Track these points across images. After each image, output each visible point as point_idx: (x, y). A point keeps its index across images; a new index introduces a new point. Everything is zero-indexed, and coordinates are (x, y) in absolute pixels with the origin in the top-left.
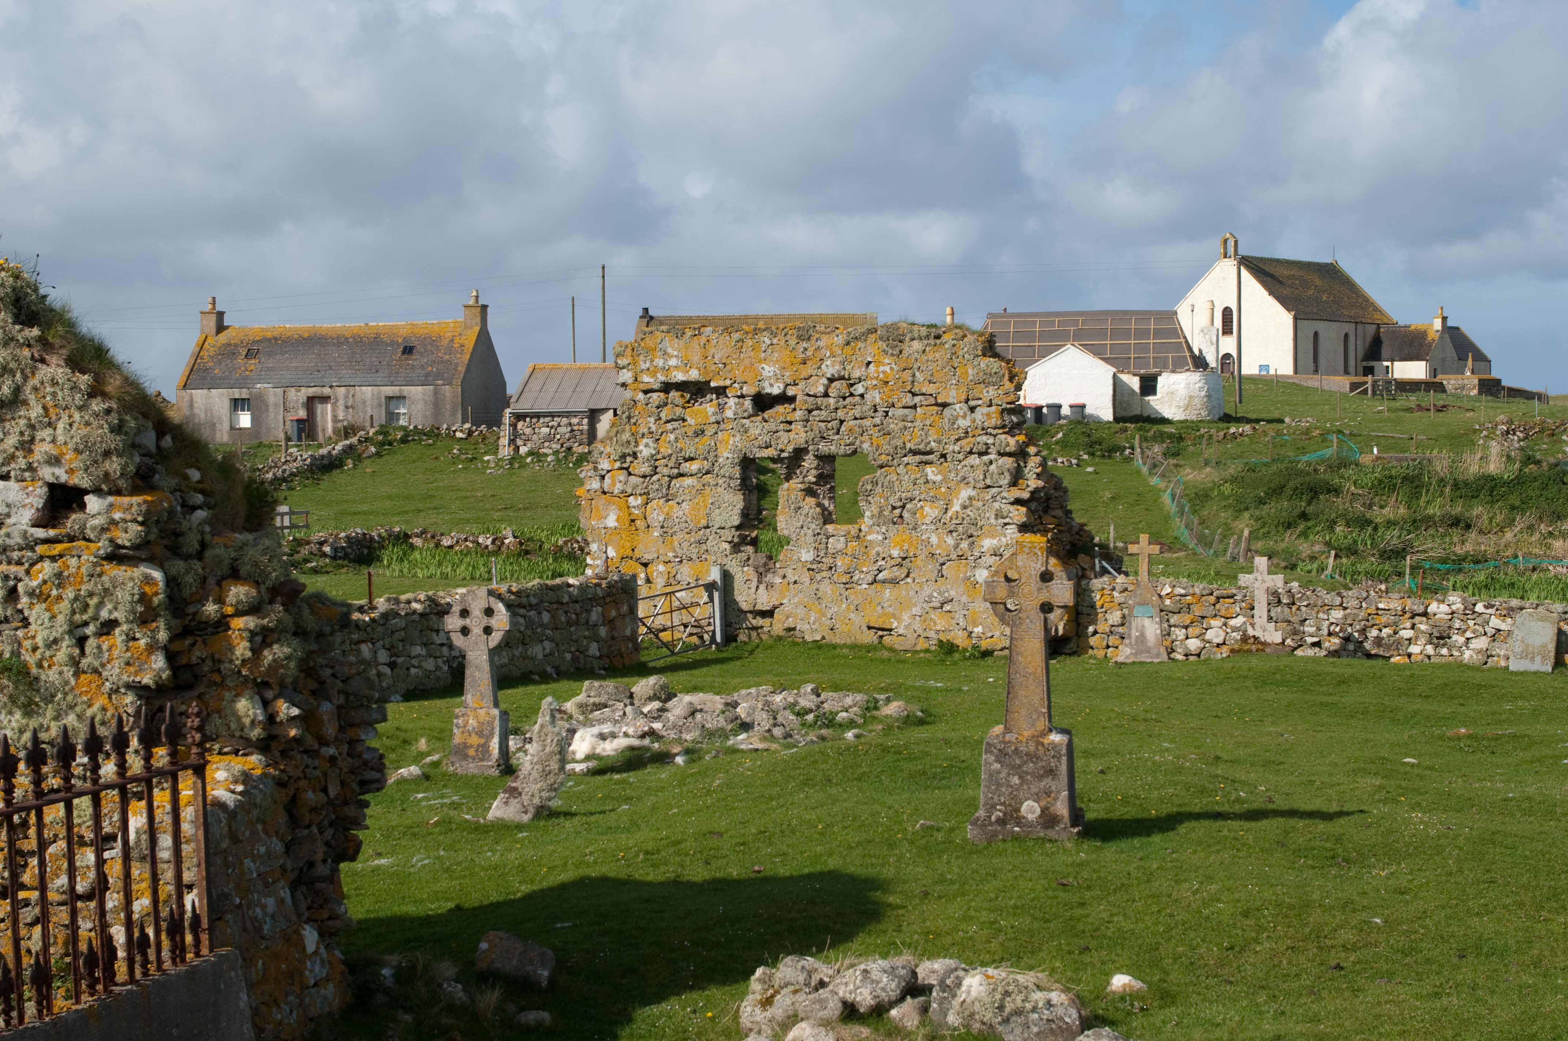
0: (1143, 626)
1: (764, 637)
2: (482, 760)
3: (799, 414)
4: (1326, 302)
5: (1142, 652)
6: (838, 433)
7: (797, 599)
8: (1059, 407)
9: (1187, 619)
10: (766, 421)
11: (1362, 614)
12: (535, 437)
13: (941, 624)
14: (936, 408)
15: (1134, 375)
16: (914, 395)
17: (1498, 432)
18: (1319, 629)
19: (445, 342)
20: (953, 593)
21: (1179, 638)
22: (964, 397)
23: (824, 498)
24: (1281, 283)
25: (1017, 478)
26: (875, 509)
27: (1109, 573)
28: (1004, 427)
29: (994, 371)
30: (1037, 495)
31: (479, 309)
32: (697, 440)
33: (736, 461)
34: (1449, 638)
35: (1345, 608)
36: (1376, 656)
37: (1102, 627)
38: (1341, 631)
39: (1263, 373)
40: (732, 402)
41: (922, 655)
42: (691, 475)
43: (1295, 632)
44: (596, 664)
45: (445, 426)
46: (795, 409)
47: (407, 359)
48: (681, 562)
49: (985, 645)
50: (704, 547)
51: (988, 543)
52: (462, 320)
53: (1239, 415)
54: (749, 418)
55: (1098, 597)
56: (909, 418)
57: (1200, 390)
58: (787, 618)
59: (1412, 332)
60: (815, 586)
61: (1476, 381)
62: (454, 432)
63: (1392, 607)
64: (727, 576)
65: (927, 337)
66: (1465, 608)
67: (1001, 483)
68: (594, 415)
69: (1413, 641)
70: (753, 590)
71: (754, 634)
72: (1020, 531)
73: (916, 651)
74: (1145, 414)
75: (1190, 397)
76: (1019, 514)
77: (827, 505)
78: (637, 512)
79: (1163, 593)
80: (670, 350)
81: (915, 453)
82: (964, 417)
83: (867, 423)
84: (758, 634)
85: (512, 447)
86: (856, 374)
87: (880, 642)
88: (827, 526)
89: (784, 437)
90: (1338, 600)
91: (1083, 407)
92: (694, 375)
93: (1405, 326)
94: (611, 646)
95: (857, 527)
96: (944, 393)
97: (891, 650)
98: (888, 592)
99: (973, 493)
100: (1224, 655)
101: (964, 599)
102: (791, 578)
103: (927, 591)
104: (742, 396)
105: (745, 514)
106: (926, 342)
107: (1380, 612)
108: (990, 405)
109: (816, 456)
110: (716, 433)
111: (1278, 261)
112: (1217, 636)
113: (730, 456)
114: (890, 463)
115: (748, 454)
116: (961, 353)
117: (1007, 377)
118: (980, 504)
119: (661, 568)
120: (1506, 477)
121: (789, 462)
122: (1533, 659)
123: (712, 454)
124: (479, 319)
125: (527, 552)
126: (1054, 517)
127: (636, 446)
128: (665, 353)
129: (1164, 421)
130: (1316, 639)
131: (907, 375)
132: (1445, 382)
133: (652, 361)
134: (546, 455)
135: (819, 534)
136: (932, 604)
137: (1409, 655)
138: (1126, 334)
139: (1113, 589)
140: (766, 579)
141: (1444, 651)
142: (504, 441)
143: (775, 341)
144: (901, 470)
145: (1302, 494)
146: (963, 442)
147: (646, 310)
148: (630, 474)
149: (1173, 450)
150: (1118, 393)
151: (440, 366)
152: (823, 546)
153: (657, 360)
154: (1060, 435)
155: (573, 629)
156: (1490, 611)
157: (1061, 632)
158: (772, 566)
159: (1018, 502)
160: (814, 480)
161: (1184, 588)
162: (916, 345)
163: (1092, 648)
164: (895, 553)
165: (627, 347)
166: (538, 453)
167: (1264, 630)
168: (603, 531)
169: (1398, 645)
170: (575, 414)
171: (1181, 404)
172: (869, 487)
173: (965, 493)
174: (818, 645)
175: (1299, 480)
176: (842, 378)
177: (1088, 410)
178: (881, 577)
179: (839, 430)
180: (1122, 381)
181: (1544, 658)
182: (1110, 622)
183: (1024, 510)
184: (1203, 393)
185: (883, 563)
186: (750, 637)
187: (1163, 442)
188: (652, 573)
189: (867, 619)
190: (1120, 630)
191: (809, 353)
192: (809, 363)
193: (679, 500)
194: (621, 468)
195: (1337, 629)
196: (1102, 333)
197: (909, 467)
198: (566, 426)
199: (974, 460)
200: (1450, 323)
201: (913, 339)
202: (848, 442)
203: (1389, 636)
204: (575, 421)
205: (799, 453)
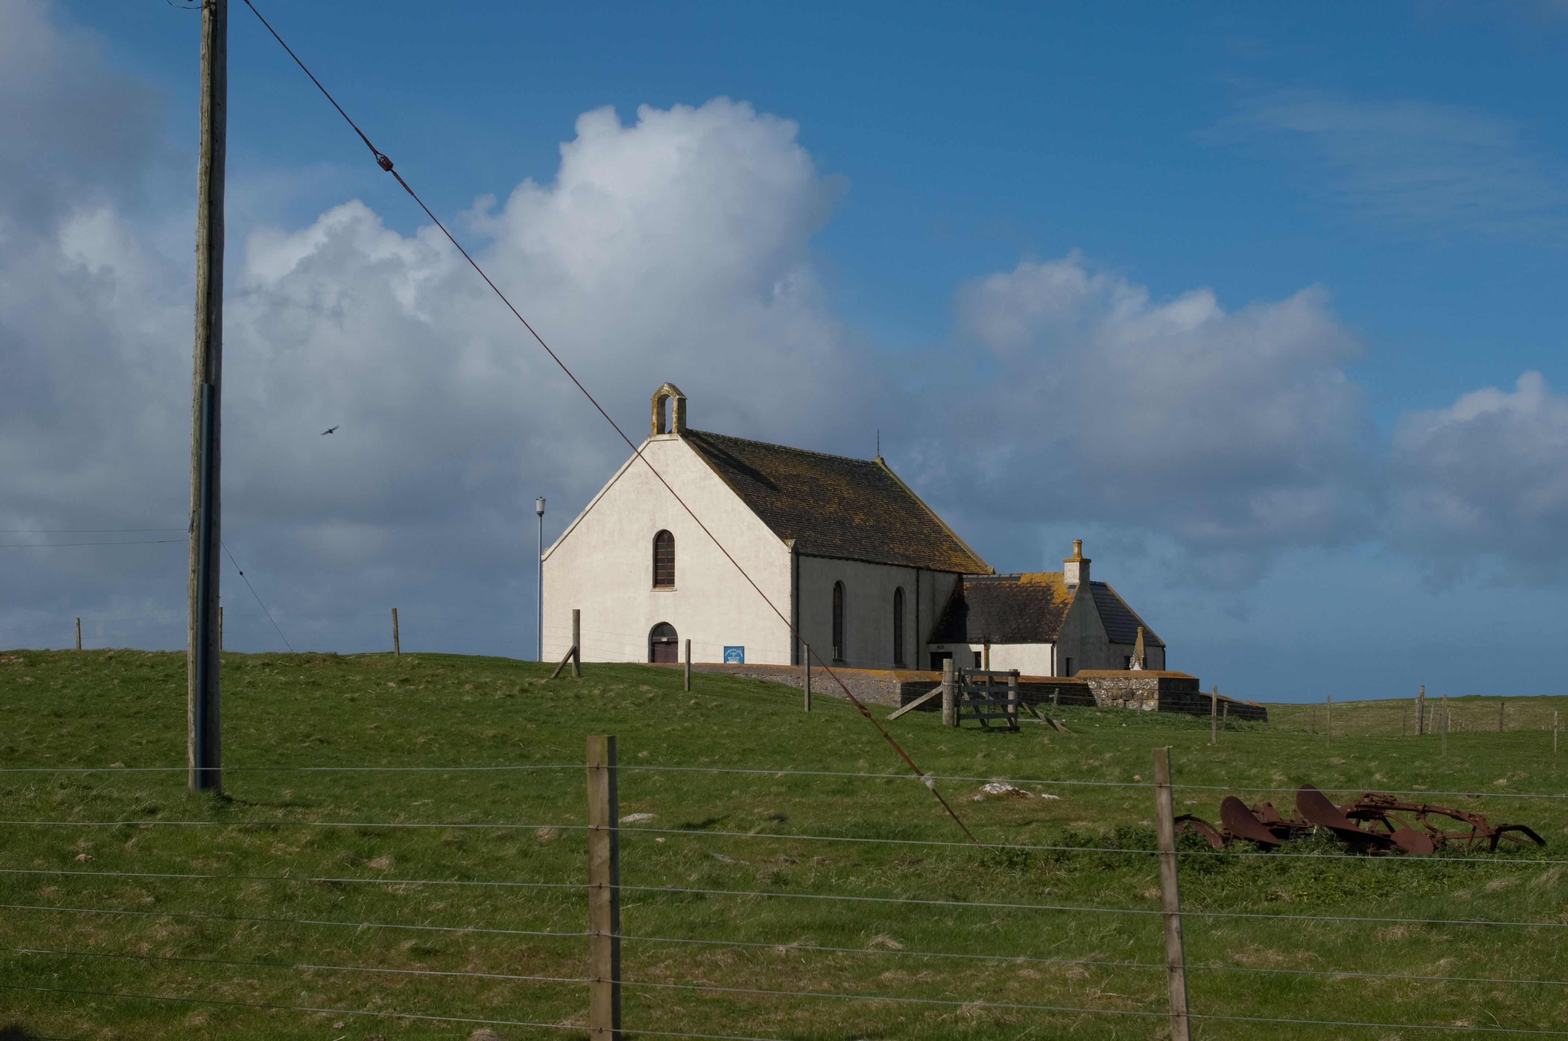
4: (860, 527)
24: (774, 488)
39: (732, 662)
59: (1023, 589)
61: (1153, 683)
93: (1011, 578)
111: (769, 449)
132: (1092, 685)
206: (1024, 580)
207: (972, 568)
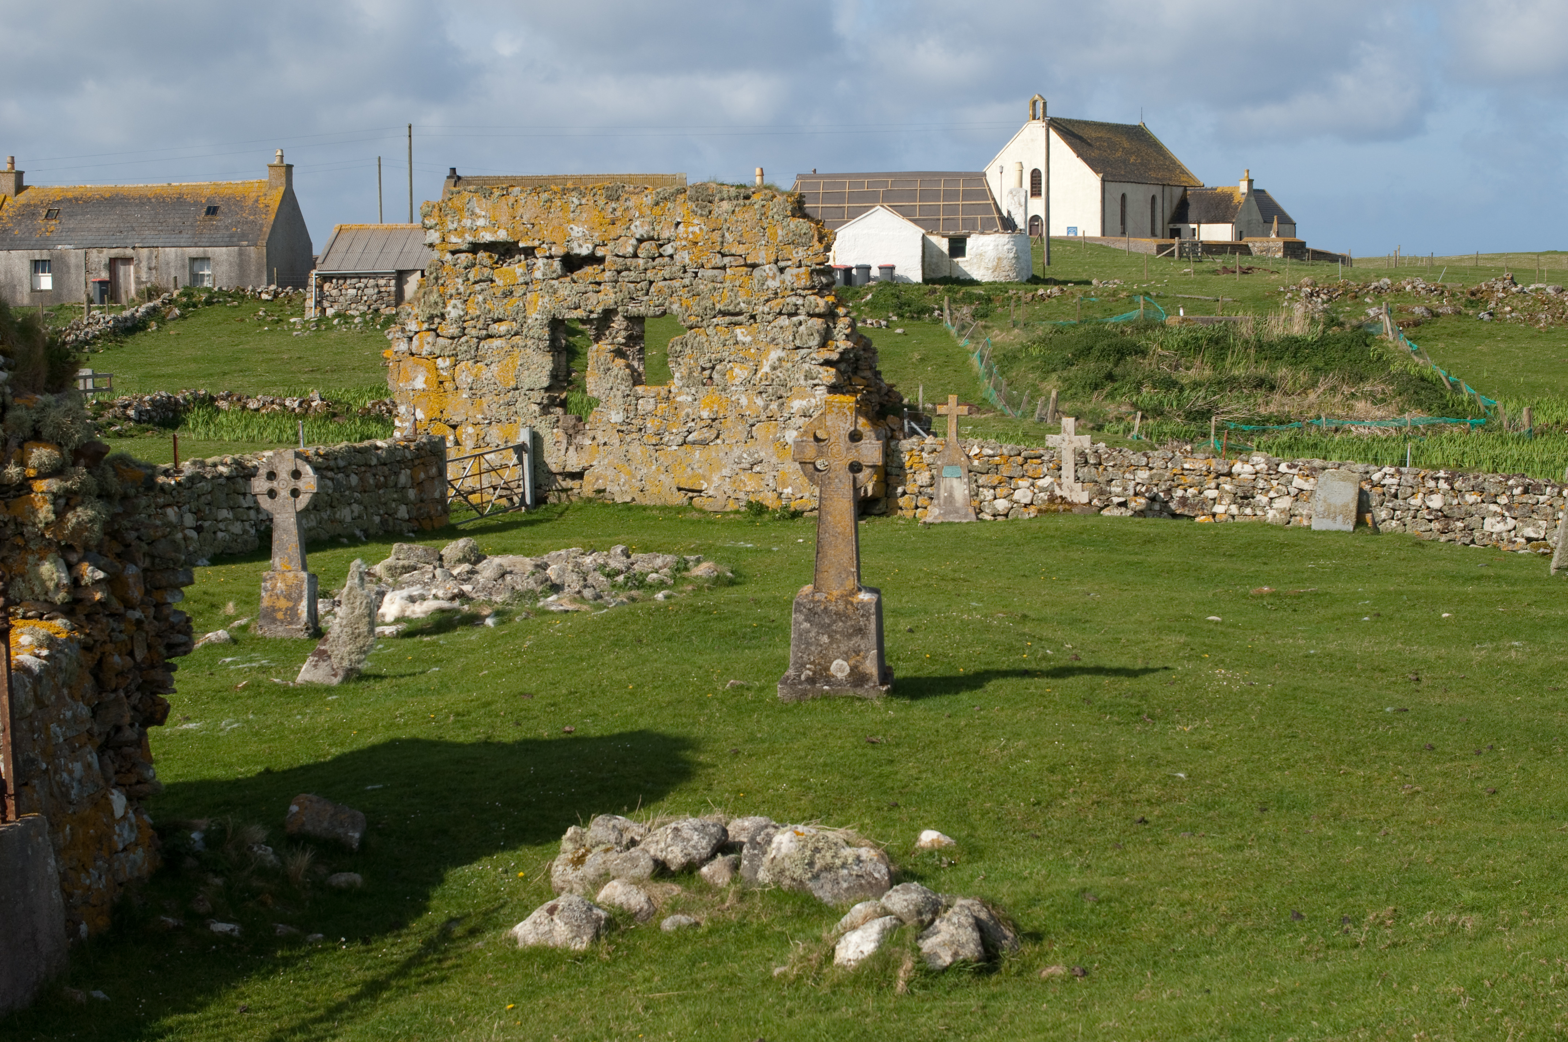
0: (952, 487)
1: (574, 499)
2: (290, 623)
3: (608, 275)
4: (1133, 164)
5: (950, 513)
6: (647, 294)
7: (606, 461)
8: (869, 268)
9: (995, 479)
10: (575, 282)
11: (1168, 474)
12: (342, 299)
13: (751, 485)
14: (745, 269)
15: (943, 236)
16: (724, 255)
17: (1302, 295)
18: (1125, 489)
19: (250, 203)
20: (762, 454)
21: (988, 499)
22: (773, 258)
23: (633, 359)
24: (1090, 145)
25: (826, 339)
26: (684, 370)
27: (918, 434)
28: (813, 288)
29: (803, 231)
30: (846, 357)
31: (284, 169)
32: (505, 301)
33: (545, 322)
34: (1253, 497)
35: (1151, 469)
36: (1181, 516)
37: (911, 488)
38: (1147, 491)
39: (1071, 235)
40: (540, 262)
41: (732, 516)
42: (500, 337)
43: (1102, 492)
44: (405, 527)
45: (250, 288)
46: (604, 270)
47: (211, 220)
48: (490, 423)
49: (794, 505)
50: (513, 409)
51: (797, 405)
52: (266, 180)
53: (1047, 277)
54: (557, 278)
55: (907, 458)
56: (719, 279)
57: (1009, 250)
58: (597, 480)
59: (1218, 195)
60: (625, 447)
61: (1281, 244)
62: (260, 293)
63: (1197, 467)
64: (536, 438)
65: (737, 197)
66: (1269, 469)
67: (811, 344)
68: (401, 276)
69: (1217, 501)
70: (563, 452)
71: (564, 496)
72: (829, 392)
73: (726, 513)
74: (954, 276)
75: (999, 259)
76: (829, 375)
77: (636, 366)
78: (445, 374)
79: (972, 454)
80: (477, 211)
81: (724, 314)
82: (774, 278)
83: (676, 283)
84: (568, 496)
85: (319, 309)
86: (665, 234)
87: (690, 504)
88: (637, 388)
89: (593, 298)
90: (1144, 461)
91: (892, 268)
92: (502, 235)
93: (1212, 189)
94: (420, 509)
95: (666, 388)
96: (753, 254)
97: (701, 511)
98: (697, 454)
99: (783, 354)
100: (1032, 515)
101: (774, 460)
102: (601, 439)
103: (736, 452)
104: (551, 257)
105: (554, 376)
106: (735, 202)
107: (1185, 472)
108: (800, 266)
109: (626, 317)
110: (525, 294)
111: (1086, 123)
112: (1025, 497)
113: (539, 317)
114: (700, 324)
115: (557, 315)
116: (770, 213)
117: (816, 238)
118: (790, 365)
119: (470, 430)
120: (1309, 339)
121: (599, 324)
122: (1334, 518)
123: (521, 315)
124: (284, 179)
125: (334, 415)
126: (864, 378)
127: (445, 307)
128: (473, 213)
129: (973, 282)
130: (1122, 499)
131: (716, 236)
132: (1250, 245)
133: (459, 221)
134: (353, 317)
135: (628, 395)
136: (742, 466)
137: (1214, 515)
138: (936, 195)
139: (922, 450)
140: (576, 441)
141: (1248, 511)
142: (311, 303)
143: (584, 201)
144: (710, 331)
145: (1109, 355)
146: (773, 303)
147: (453, 170)
148: (438, 335)
149: (982, 312)
150: (927, 254)
151: (245, 227)
152: (632, 407)
153: (464, 220)
154: (869, 297)
155: (381, 492)
156: (1293, 471)
157: (870, 493)
158: (581, 427)
159: (827, 363)
160: (623, 341)
161: (992, 449)
162: (726, 205)
163: (901, 508)
164: (705, 414)
165: (434, 207)
166: (345, 315)
167: (1071, 491)
168: (411, 394)
169: (1203, 505)
170: (382, 275)
171: (990, 266)
172: (678, 348)
173: (775, 354)
174: (627, 507)
175: (1106, 342)
176: (652, 239)
177: (898, 272)
178: (690, 438)
179: (648, 291)
180: (931, 242)
181: (1346, 517)
182: (919, 483)
183: (833, 371)
184: (1012, 255)
185: (693, 424)
186: (559, 499)
187: (972, 303)
188: (461, 435)
189: (677, 480)
190: (929, 490)
191: (618, 214)
192: (618, 224)
193: (488, 361)
194: (429, 330)
195: (1143, 489)
196: (911, 195)
197: (719, 328)
198: (373, 287)
199: (784, 321)
200: (1256, 186)
201: (722, 200)
202: (657, 303)
203: (1194, 496)
204: (382, 282)
205: (608, 314)
206: (1219, 190)
207: (1192, 183)
